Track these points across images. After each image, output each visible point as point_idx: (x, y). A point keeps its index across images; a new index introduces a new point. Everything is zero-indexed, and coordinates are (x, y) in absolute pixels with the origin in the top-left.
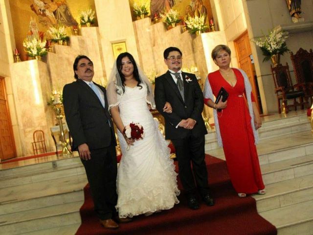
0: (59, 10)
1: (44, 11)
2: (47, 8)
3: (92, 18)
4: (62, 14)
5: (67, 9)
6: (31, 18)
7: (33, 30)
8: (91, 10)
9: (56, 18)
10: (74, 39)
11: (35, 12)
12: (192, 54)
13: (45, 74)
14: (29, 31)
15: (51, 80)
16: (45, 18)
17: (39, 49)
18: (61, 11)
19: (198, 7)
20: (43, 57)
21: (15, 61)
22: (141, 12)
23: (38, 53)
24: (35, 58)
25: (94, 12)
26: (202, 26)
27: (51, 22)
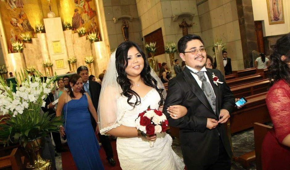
0: (24, 23)
1: (16, 24)
2: (18, 22)
3: (42, 29)
4: (26, 25)
5: (28, 22)
6: (11, 29)
7: (12, 35)
8: (42, 24)
9: (23, 27)
10: (34, 40)
11: (13, 25)
12: (91, 50)
13: (23, 59)
14: (11, 36)
15: (25, 61)
16: (17, 28)
17: (19, 47)
18: (25, 23)
19: (95, 27)
20: (22, 51)
21: (9, 53)
22: (67, 26)
23: (19, 49)
24: (18, 52)
25: (43, 25)
26: (95, 38)
27: (20, 30)
